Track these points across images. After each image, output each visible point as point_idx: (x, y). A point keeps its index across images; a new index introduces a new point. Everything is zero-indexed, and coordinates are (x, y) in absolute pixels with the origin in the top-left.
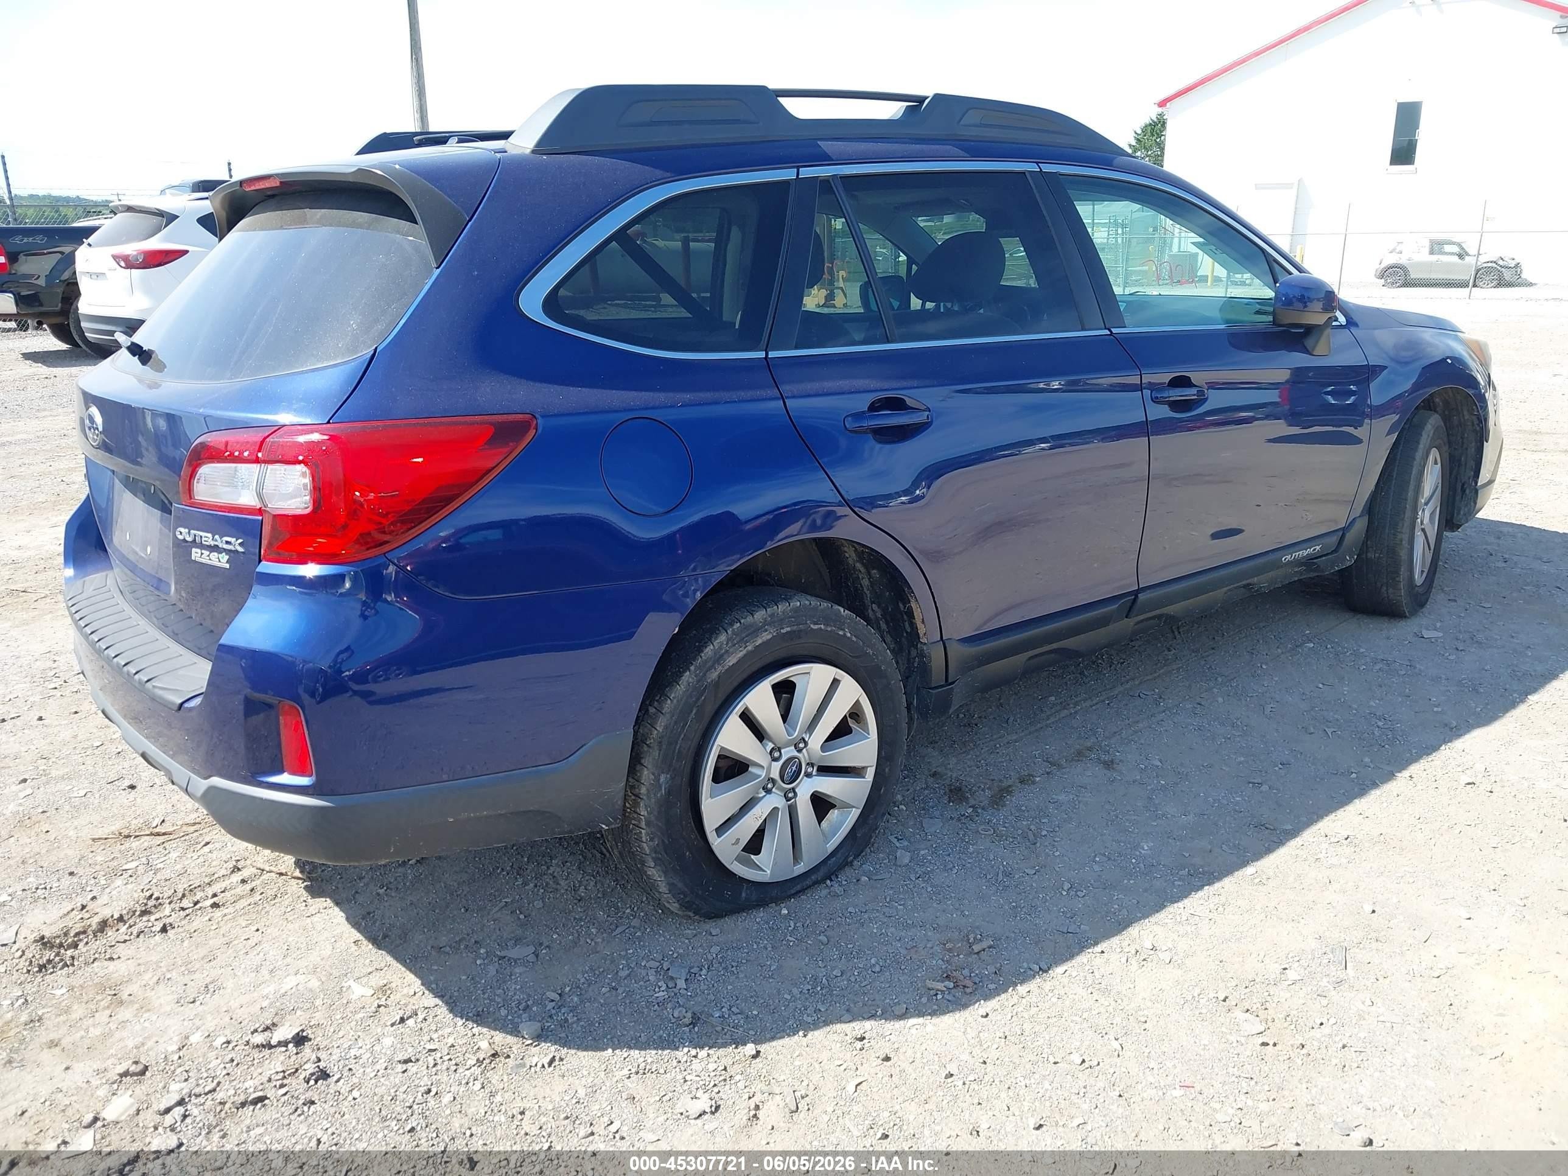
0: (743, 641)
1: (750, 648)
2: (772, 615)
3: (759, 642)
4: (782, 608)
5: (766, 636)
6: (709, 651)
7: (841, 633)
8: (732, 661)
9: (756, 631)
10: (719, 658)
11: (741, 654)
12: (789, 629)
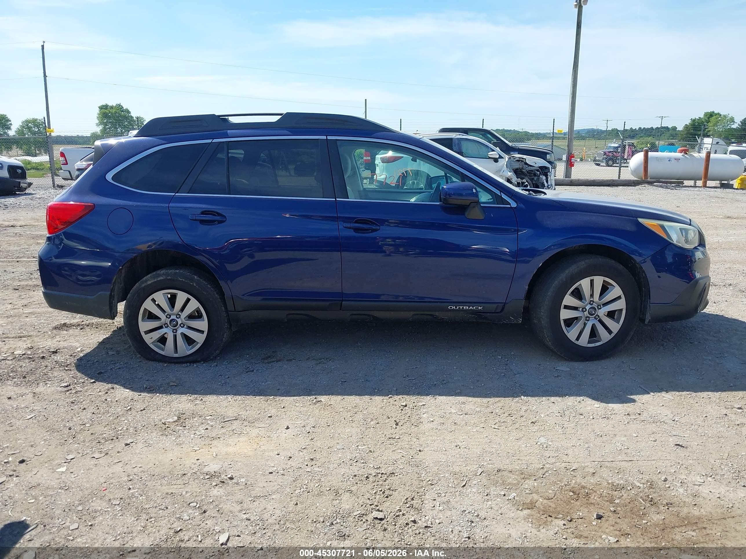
0: (154, 278)
1: (155, 280)
2: (166, 273)
3: (159, 279)
4: (170, 271)
5: (161, 278)
6: (144, 278)
7: (191, 284)
8: (149, 283)
9: (159, 275)
10: (146, 281)
11: (153, 281)
12: (170, 278)
